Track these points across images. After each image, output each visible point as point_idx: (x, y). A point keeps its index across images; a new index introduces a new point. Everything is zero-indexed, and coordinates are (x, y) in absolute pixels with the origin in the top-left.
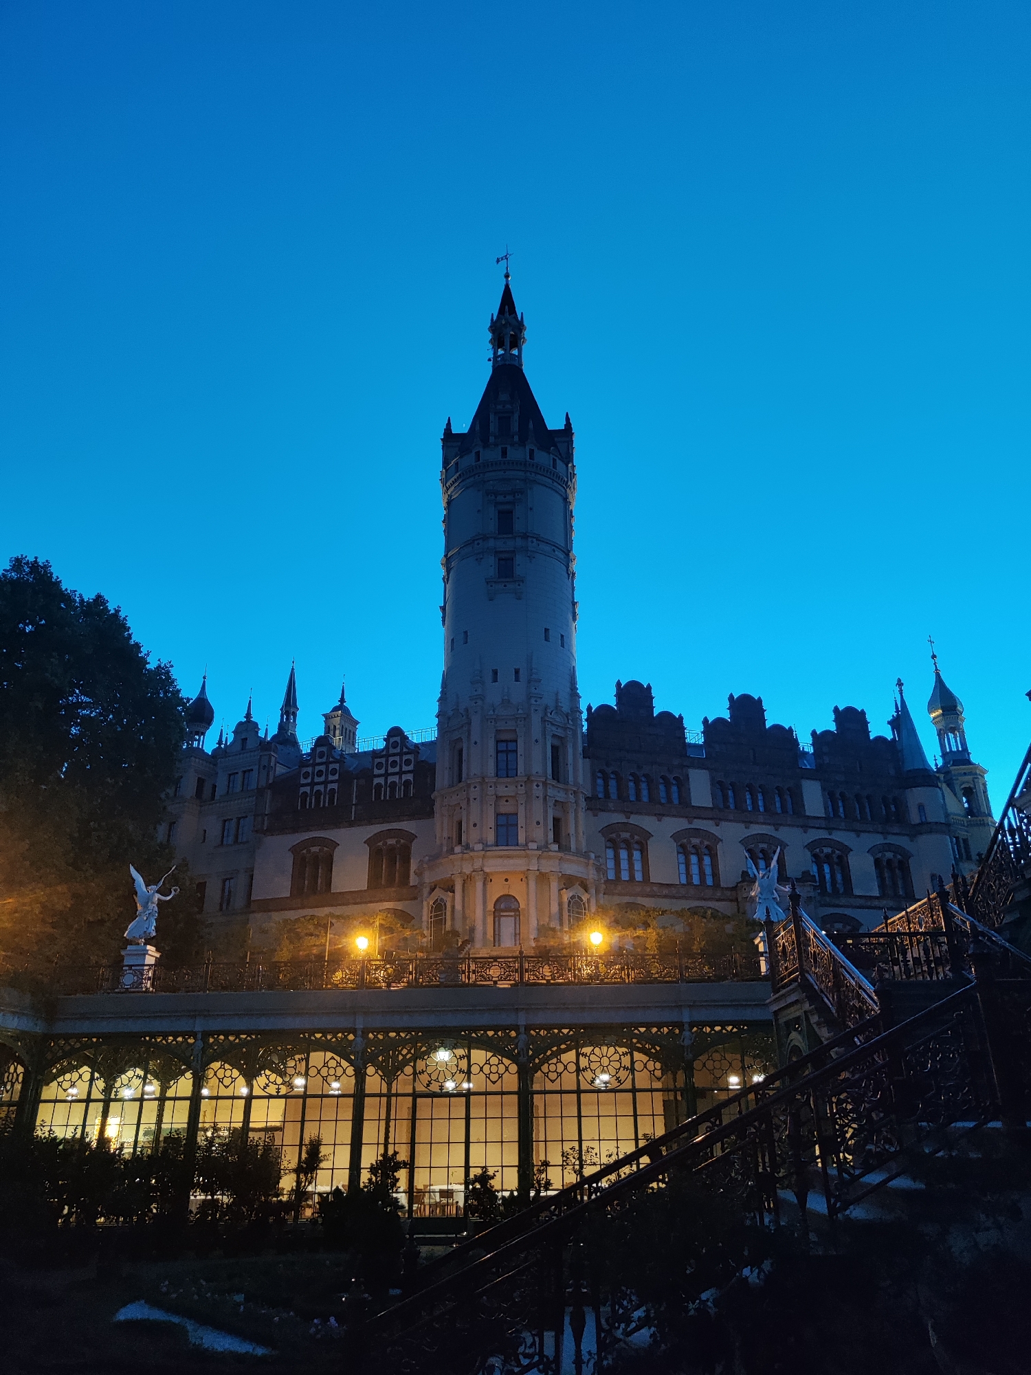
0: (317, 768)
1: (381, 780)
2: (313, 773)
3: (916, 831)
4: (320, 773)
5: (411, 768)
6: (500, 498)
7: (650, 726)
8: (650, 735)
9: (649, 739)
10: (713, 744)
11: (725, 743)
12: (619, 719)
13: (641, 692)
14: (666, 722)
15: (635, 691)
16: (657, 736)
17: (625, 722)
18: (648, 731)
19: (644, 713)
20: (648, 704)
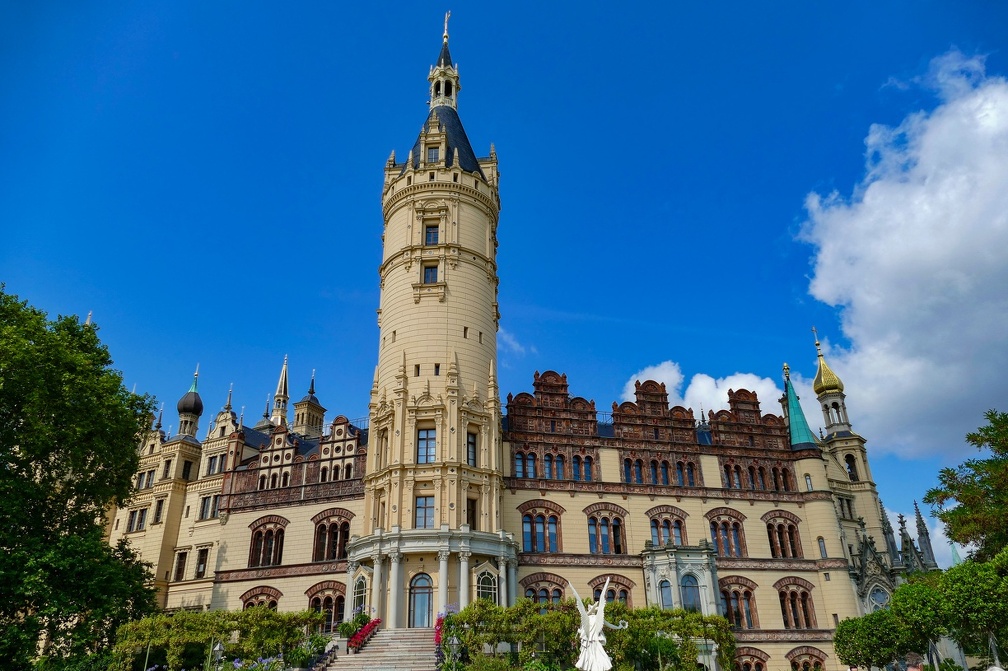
1: (327, 464)
3: (804, 498)
5: (352, 452)
6: (428, 215)
7: (564, 411)
8: (564, 419)
9: (564, 424)
10: (621, 426)
11: (632, 425)
12: (536, 406)
13: (557, 381)
14: (579, 407)
15: (551, 380)
16: (571, 420)
17: (542, 408)
18: (563, 416)
19: (559, 400)
20: (563, 392)
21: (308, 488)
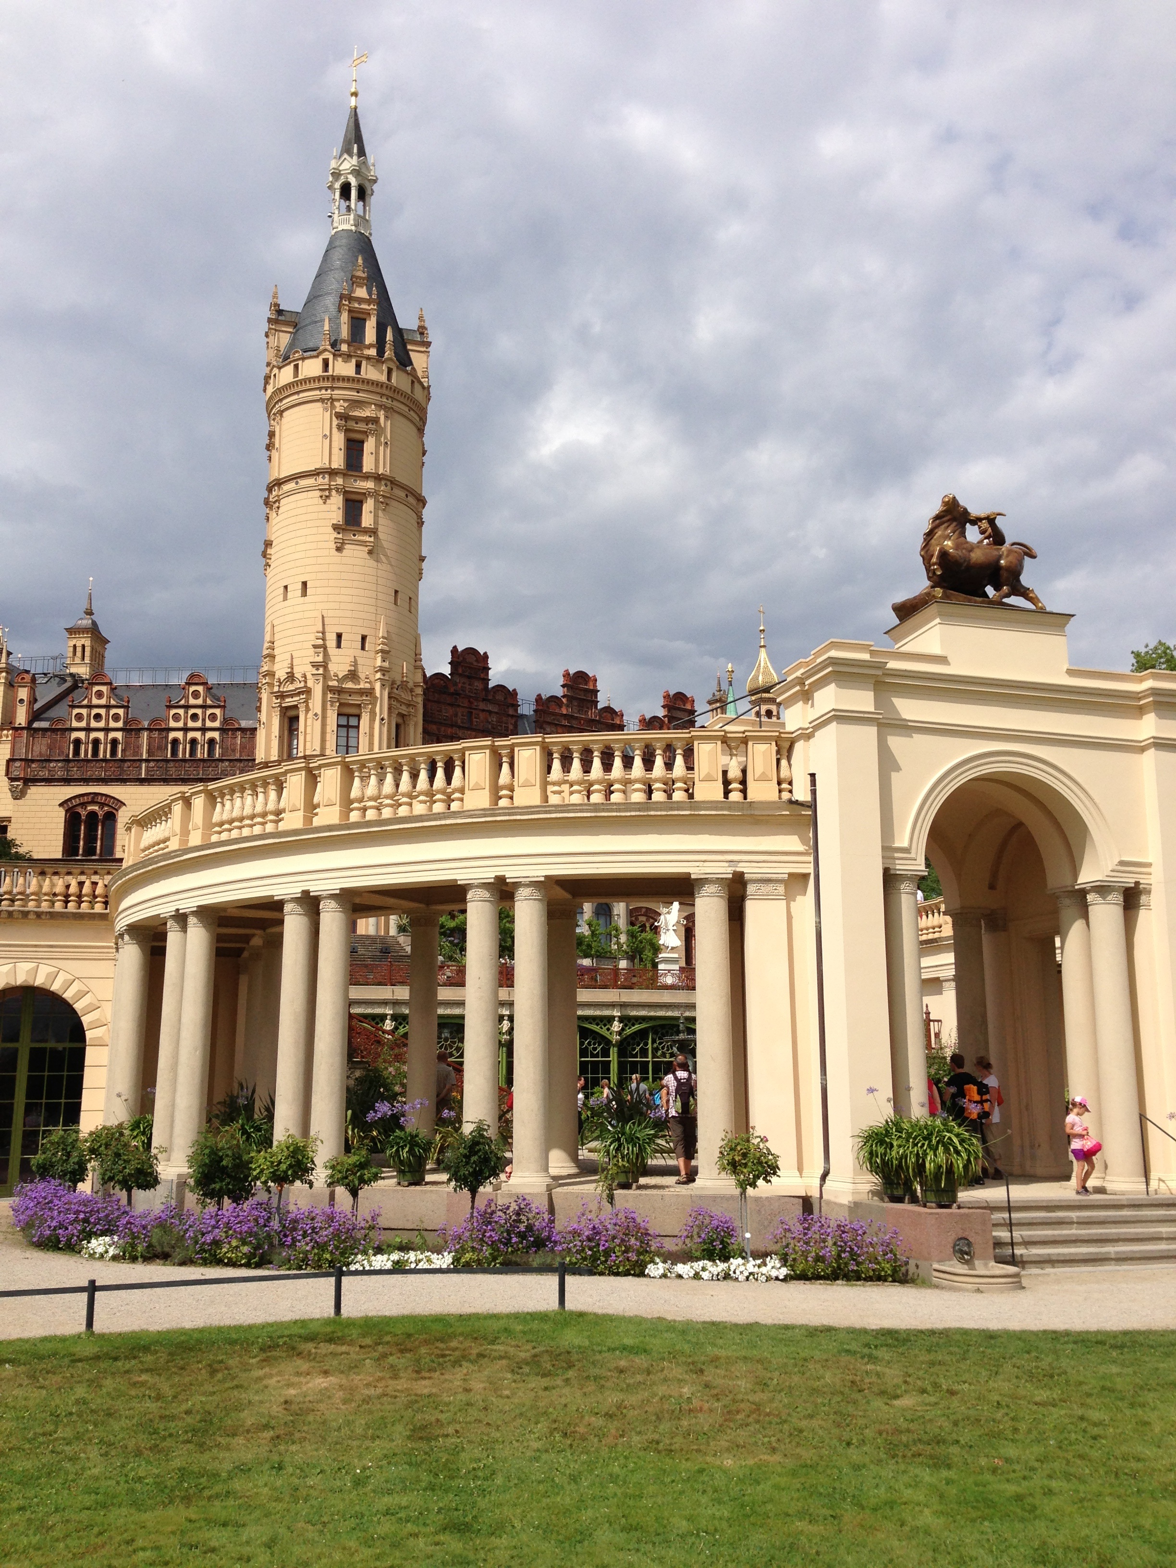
0: (95, 711)
1: (179, 735)
2: (89, 715)
4: (98, 717)
5: (217, 724)
6: (352, 424)
7: (484, 700)
8: (483, 710)
9: (482, 716)
10: (544, 726)
11: (556, 725)
12: (452, 690)
13: (477, 661)
14: (500, 697)
15: (472, 659)
16: (490, 712)
17: (459, 694)
18: (482, 706)
19: (478, 685)
20: (482, 676)
21: (152, 764)
